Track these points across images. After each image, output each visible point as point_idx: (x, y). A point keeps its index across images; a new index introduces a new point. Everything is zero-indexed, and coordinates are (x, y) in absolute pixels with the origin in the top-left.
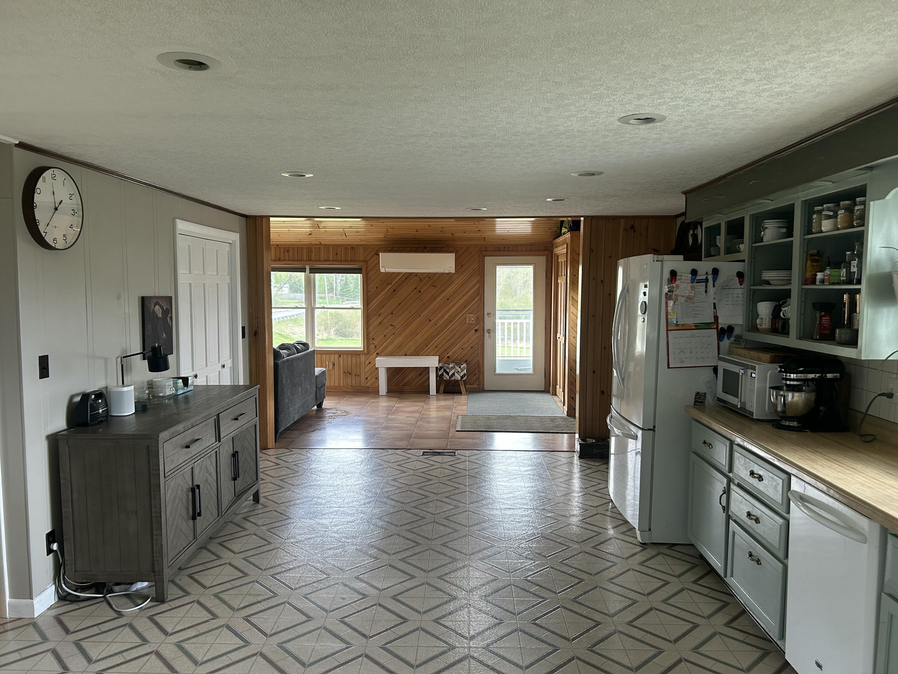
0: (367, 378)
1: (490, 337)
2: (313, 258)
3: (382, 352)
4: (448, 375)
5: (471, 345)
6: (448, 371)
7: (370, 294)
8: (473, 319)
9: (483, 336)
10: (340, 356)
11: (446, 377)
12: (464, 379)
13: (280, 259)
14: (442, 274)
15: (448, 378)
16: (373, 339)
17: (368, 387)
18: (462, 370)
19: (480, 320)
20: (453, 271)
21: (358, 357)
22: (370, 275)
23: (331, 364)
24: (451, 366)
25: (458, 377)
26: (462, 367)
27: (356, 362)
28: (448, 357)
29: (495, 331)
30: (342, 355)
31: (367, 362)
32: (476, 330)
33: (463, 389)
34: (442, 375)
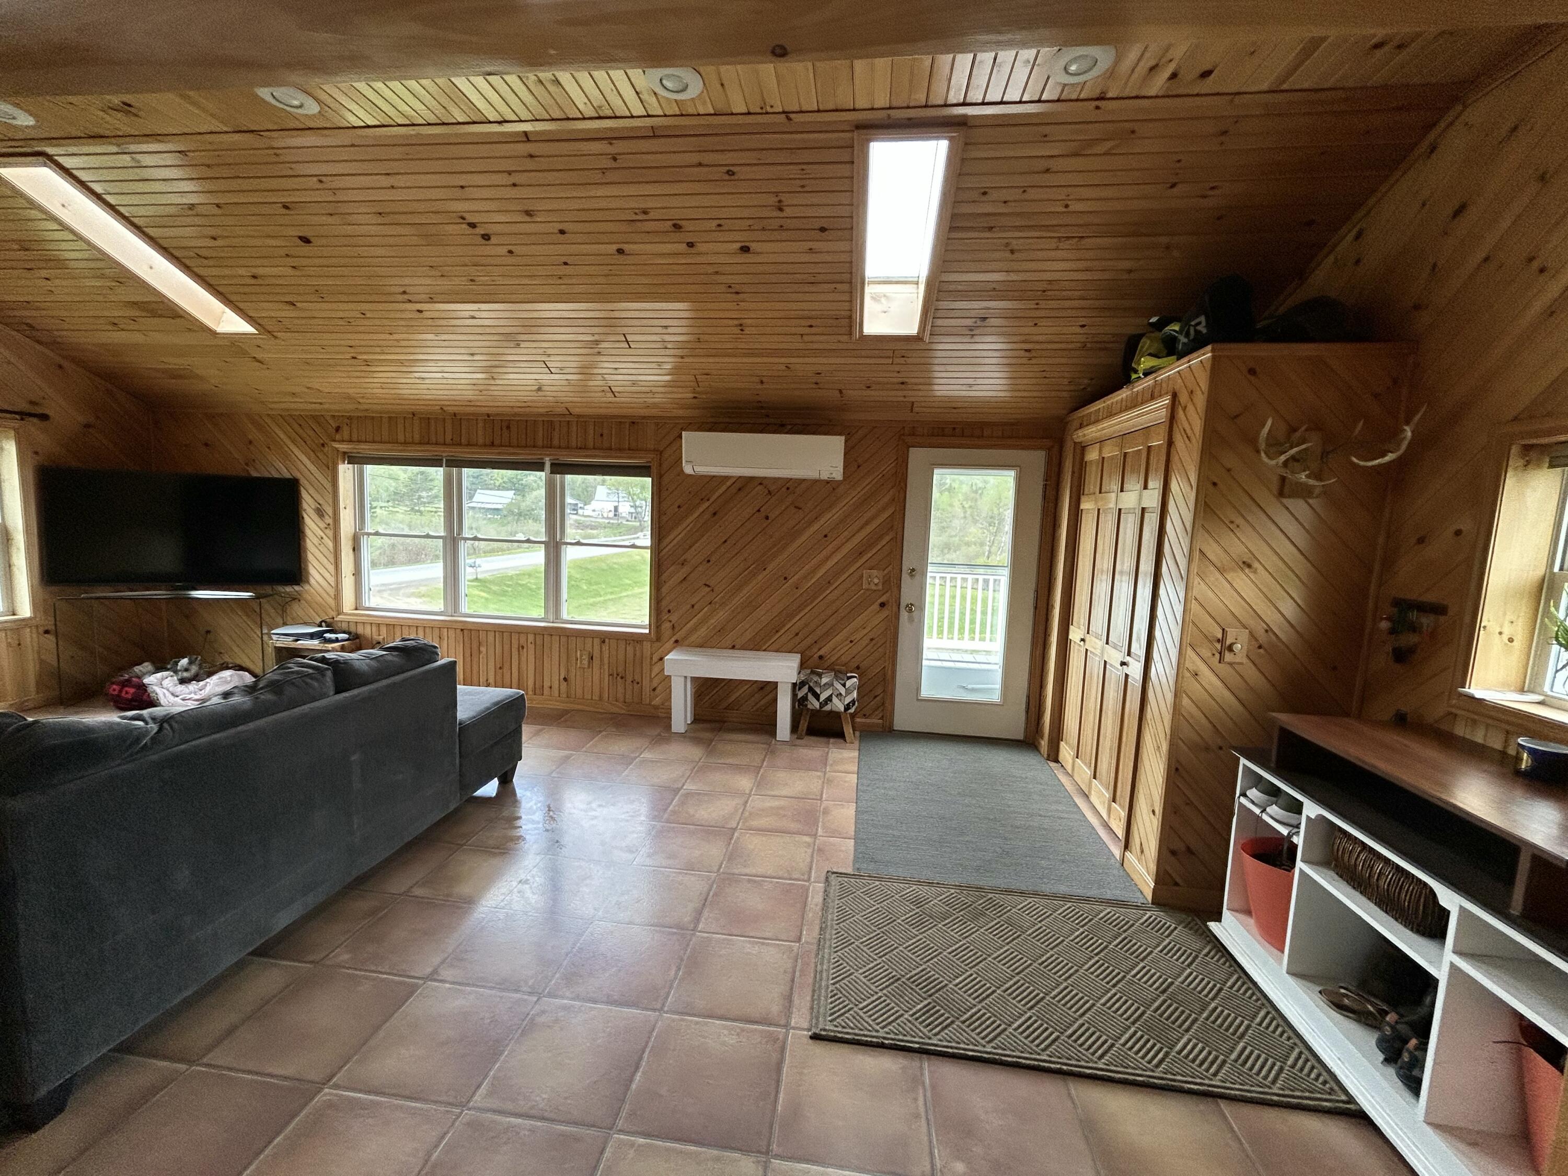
0: (654, 690)
1: (911, 620)
2: (556, 442)
3: (685, 638)
4: (818, 700)
5: (871, 635)
6: (818, 690)
7: (665, 518)
8: (876, 581)
9: (897, 616)
10: (604, 642)
11: (814, 704)
12: (852, 710)
13: (493, 443)
14: (816, 481)
15: (818, 706)
16: (669, 611)
17: (656, 708)
18: (848, 692)
19: (893, 583)
20: (838, 475)
21: (638, 647)
22: (666, 479)
23: (586, 658)
24: (824, 680)
25: (838, 705)
26: (849, 683)
27: (635, 655)
28: (821, 657)
29: (922, 609)
30: (607, 640)
31: (655, 659)
32: (882, 605)
33: (848, 730)
34: (805, 698)
